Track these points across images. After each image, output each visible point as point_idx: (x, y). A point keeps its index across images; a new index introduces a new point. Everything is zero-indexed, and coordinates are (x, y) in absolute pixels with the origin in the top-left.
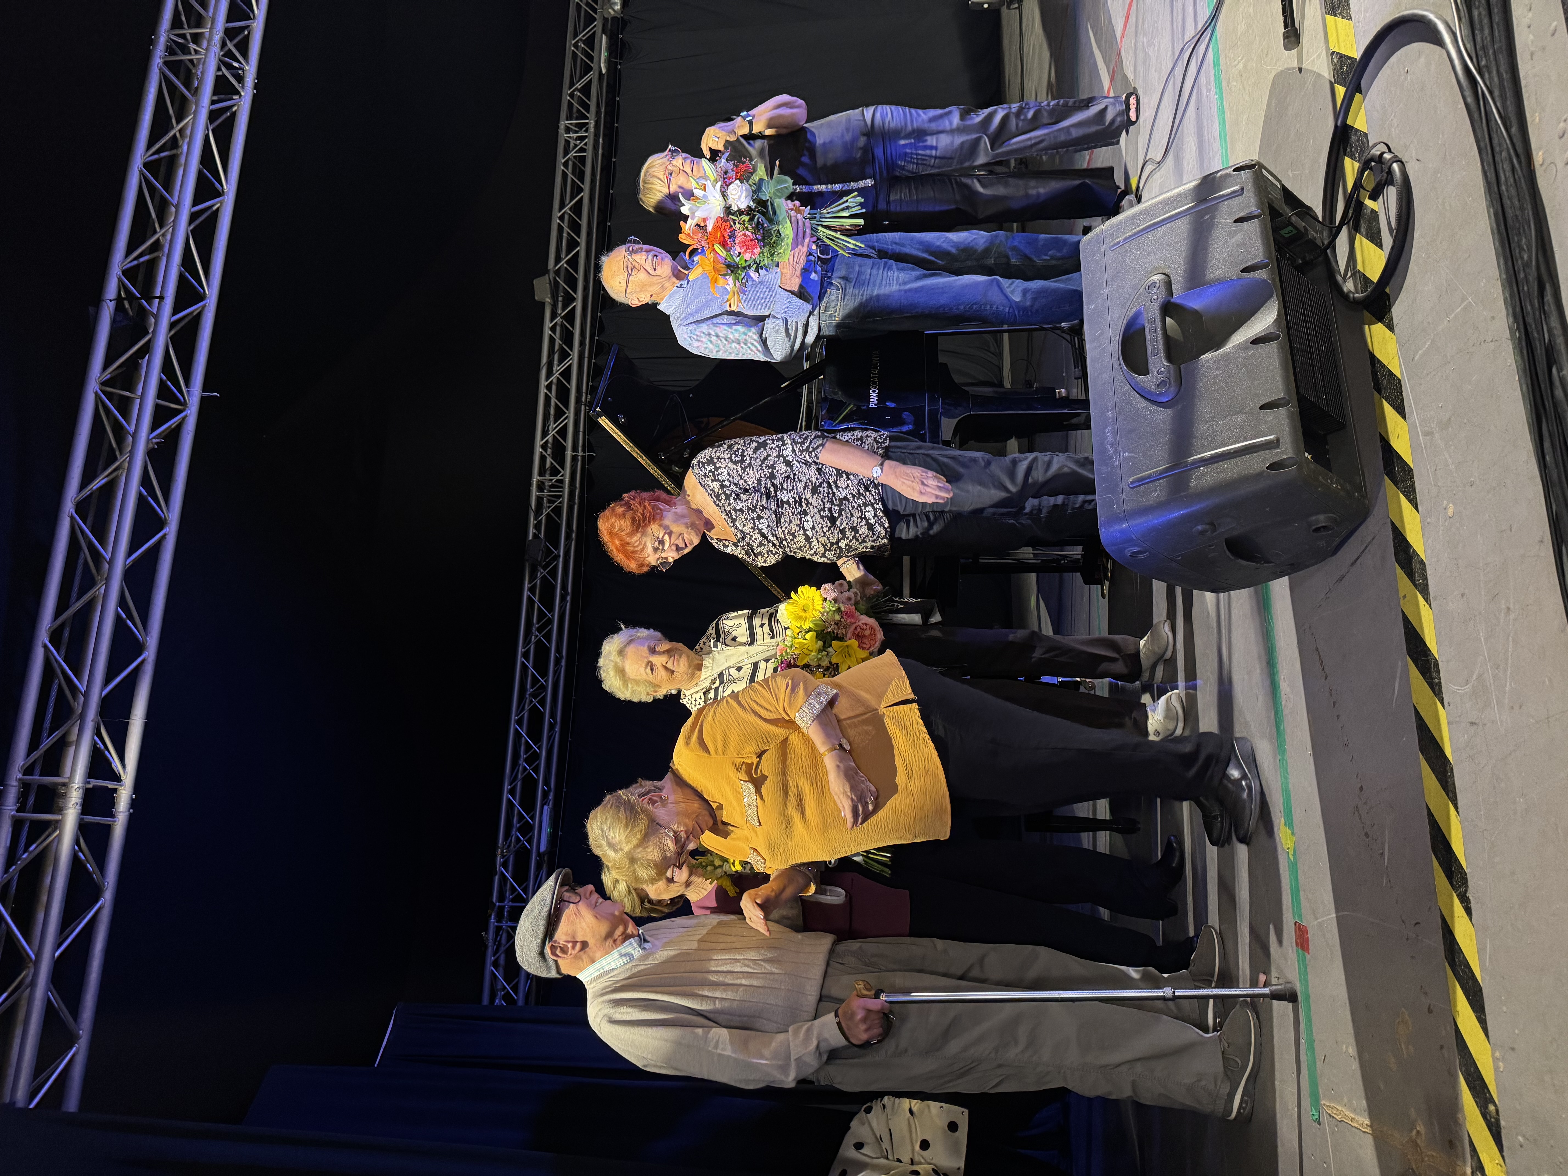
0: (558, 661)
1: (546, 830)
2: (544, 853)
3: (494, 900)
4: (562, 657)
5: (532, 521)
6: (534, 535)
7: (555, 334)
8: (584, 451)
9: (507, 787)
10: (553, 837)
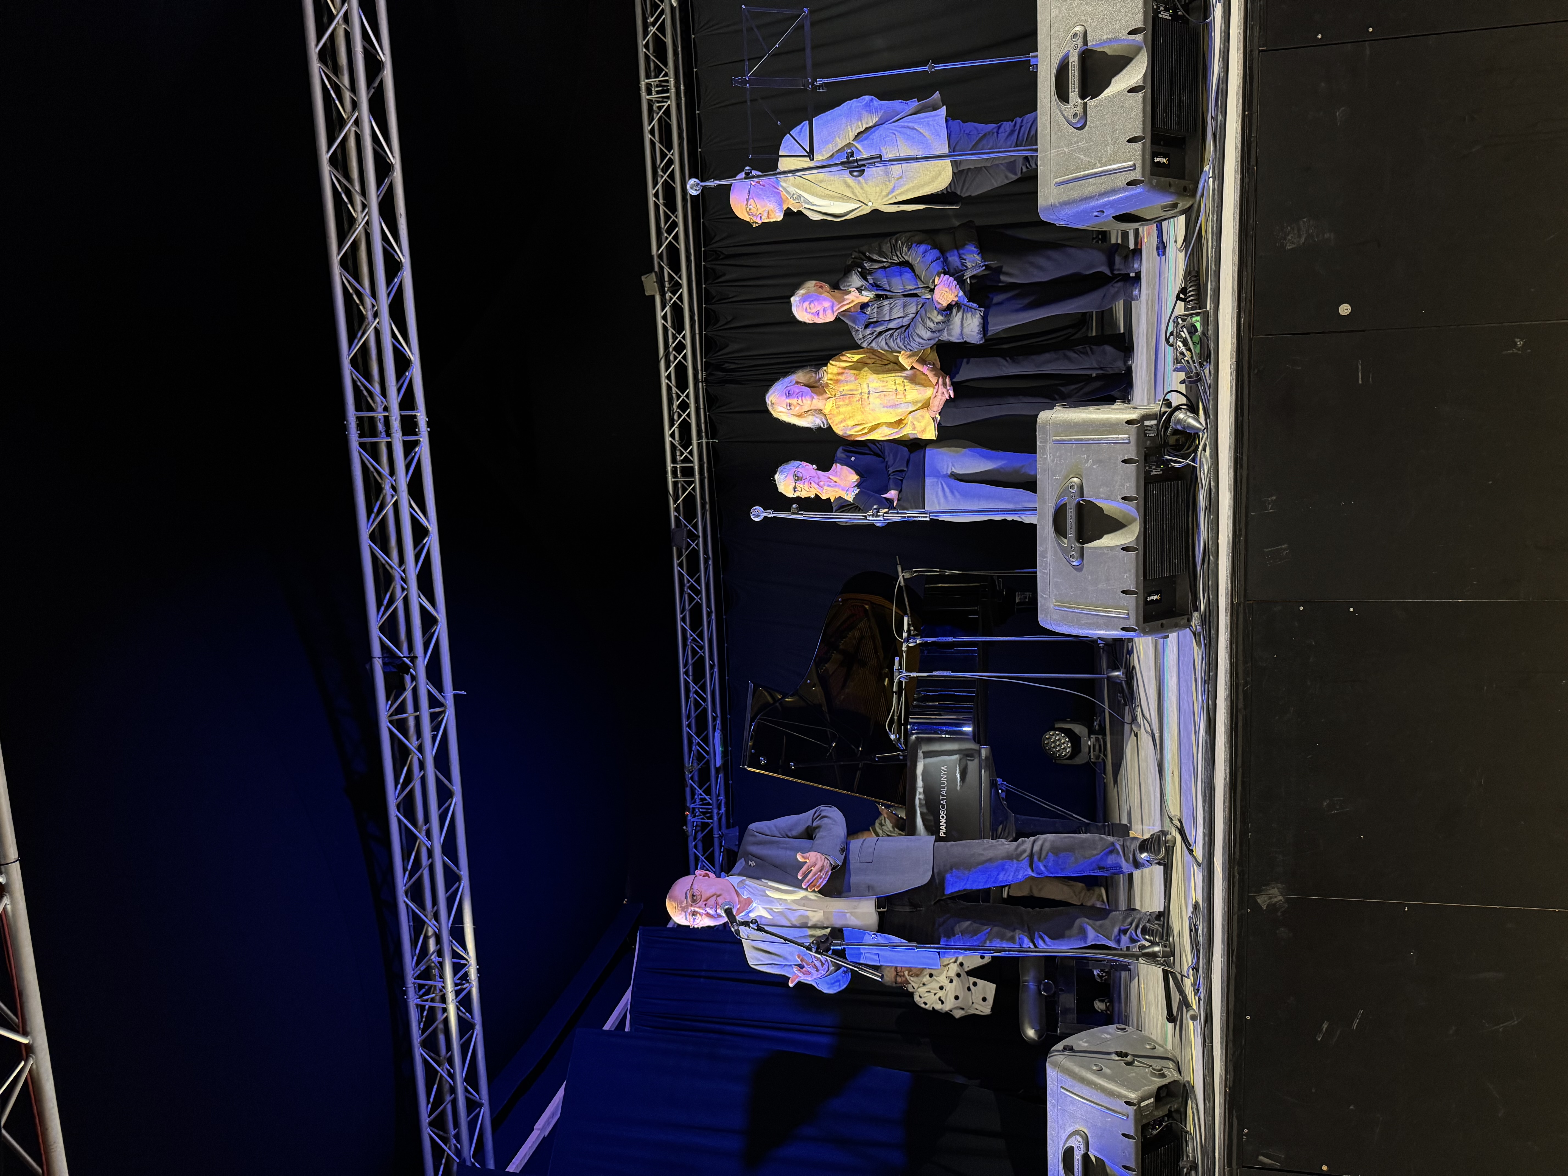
0: (709, 614)
1: (719, 749)
2: (720, 767)
3: (688, 805)
4: (711, 612)
5: (672, 506)
6: (675, 516)
7: (667, 322)
8: (706, 437)
9: (685, 723)
10: (725, 754)
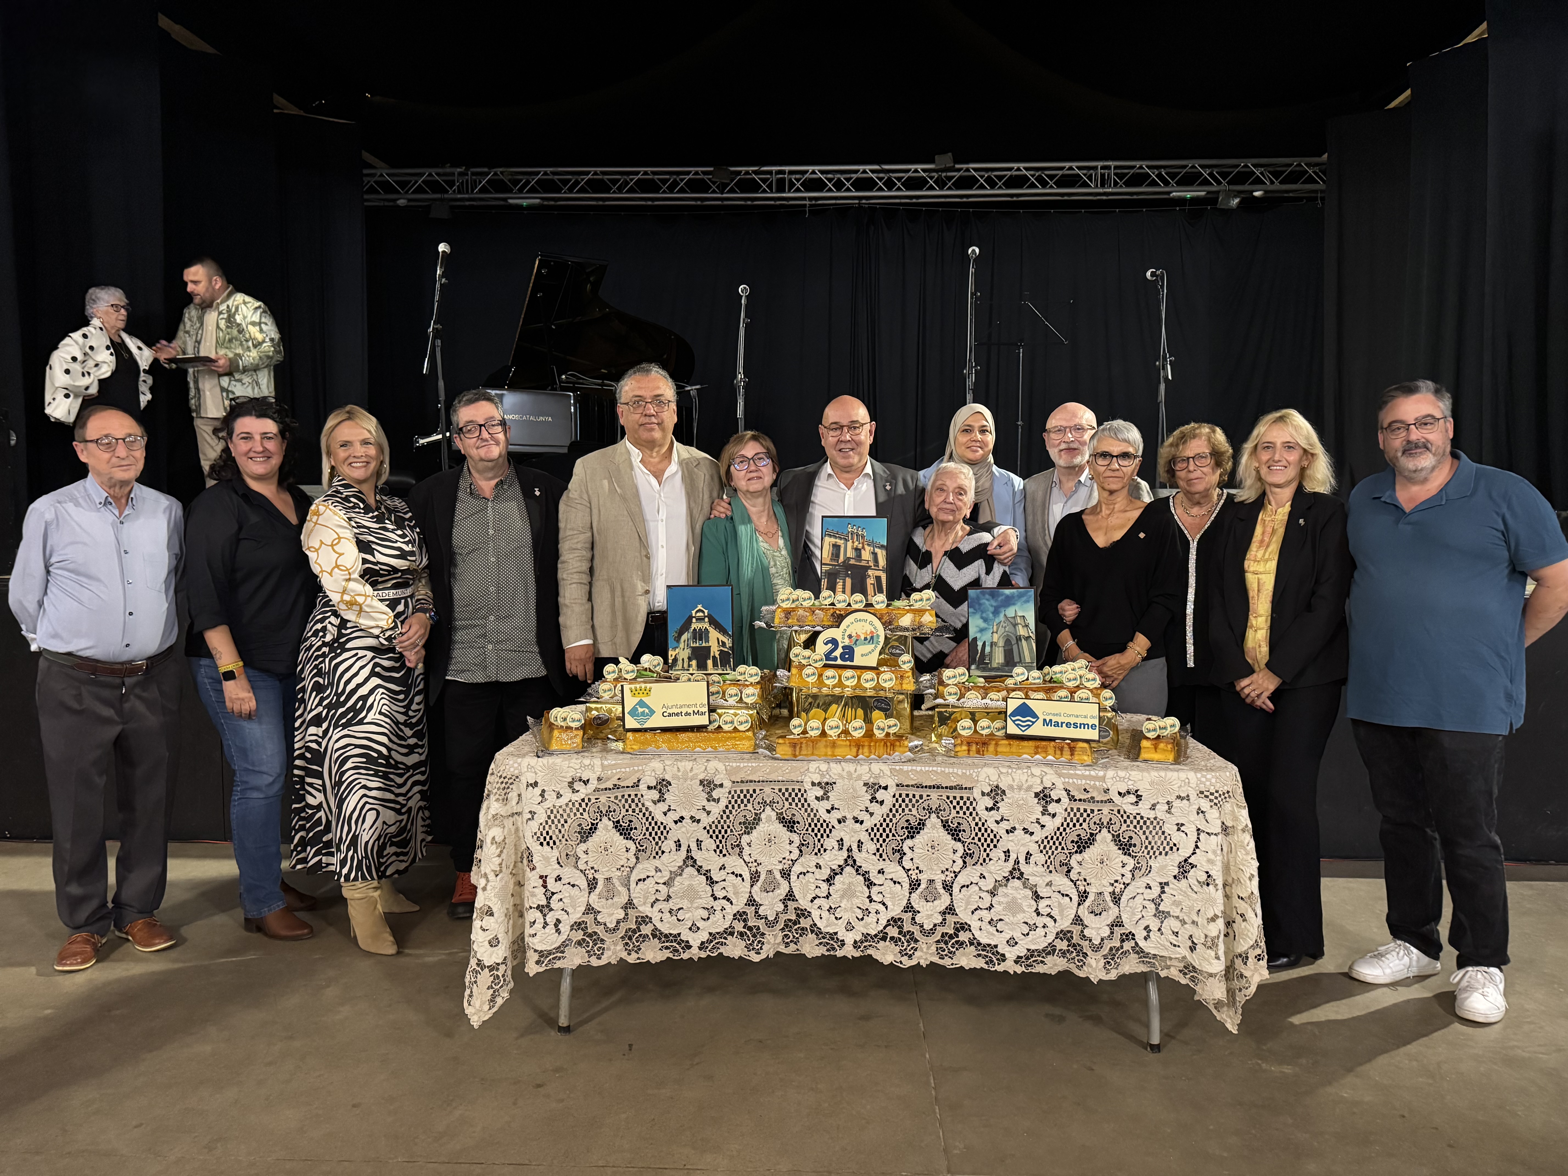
1: (525, 203)
5: (750, 169)
6: (741, 172)
8: (811, 206)
9: (549, 170)
10: (520, 208)
